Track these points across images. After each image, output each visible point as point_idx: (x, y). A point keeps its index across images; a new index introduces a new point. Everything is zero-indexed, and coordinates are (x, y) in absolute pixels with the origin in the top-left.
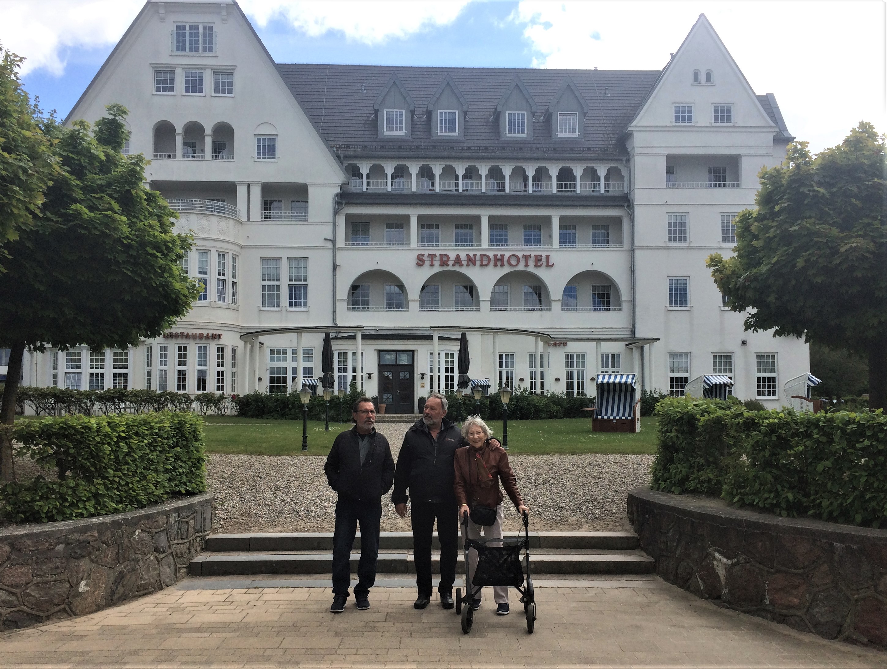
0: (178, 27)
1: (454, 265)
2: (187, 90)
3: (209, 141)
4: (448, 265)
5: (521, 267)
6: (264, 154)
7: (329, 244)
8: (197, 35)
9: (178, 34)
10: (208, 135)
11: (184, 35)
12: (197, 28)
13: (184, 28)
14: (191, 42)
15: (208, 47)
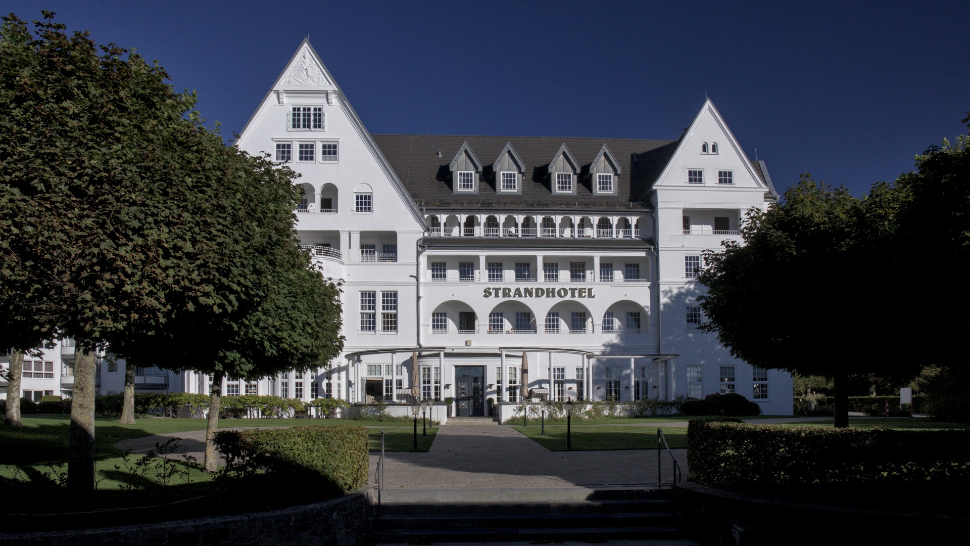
0: (294, 109)
1: (514, 296)
2: (301, 158)
3: (318, 198)
4: (510, 296)
5: (568, 297)
6: (361, 208)
7: (414, 280)
8: (309, 115)
9: (294, 115)
10: (318, 194)
11: (299, 115)
12: (309, 109)
13: (299, 109)
14: (304, 120)
15: (319, 124)
